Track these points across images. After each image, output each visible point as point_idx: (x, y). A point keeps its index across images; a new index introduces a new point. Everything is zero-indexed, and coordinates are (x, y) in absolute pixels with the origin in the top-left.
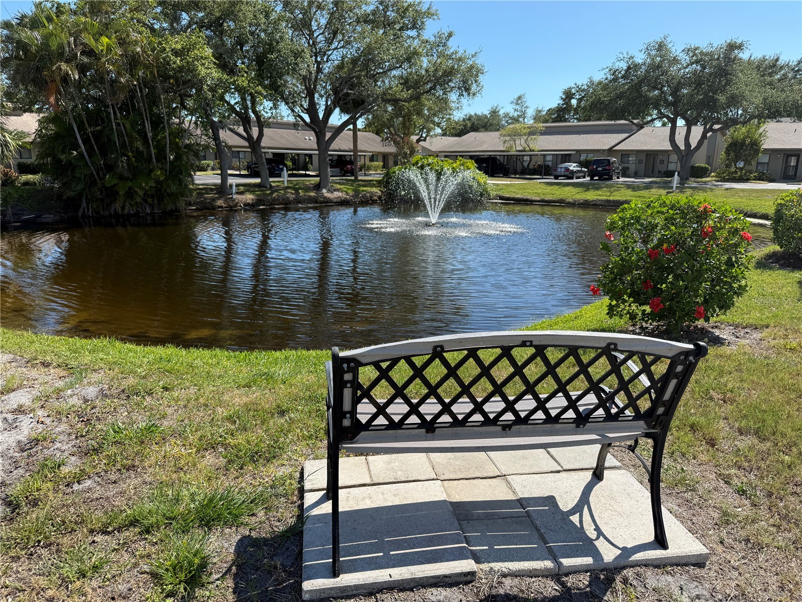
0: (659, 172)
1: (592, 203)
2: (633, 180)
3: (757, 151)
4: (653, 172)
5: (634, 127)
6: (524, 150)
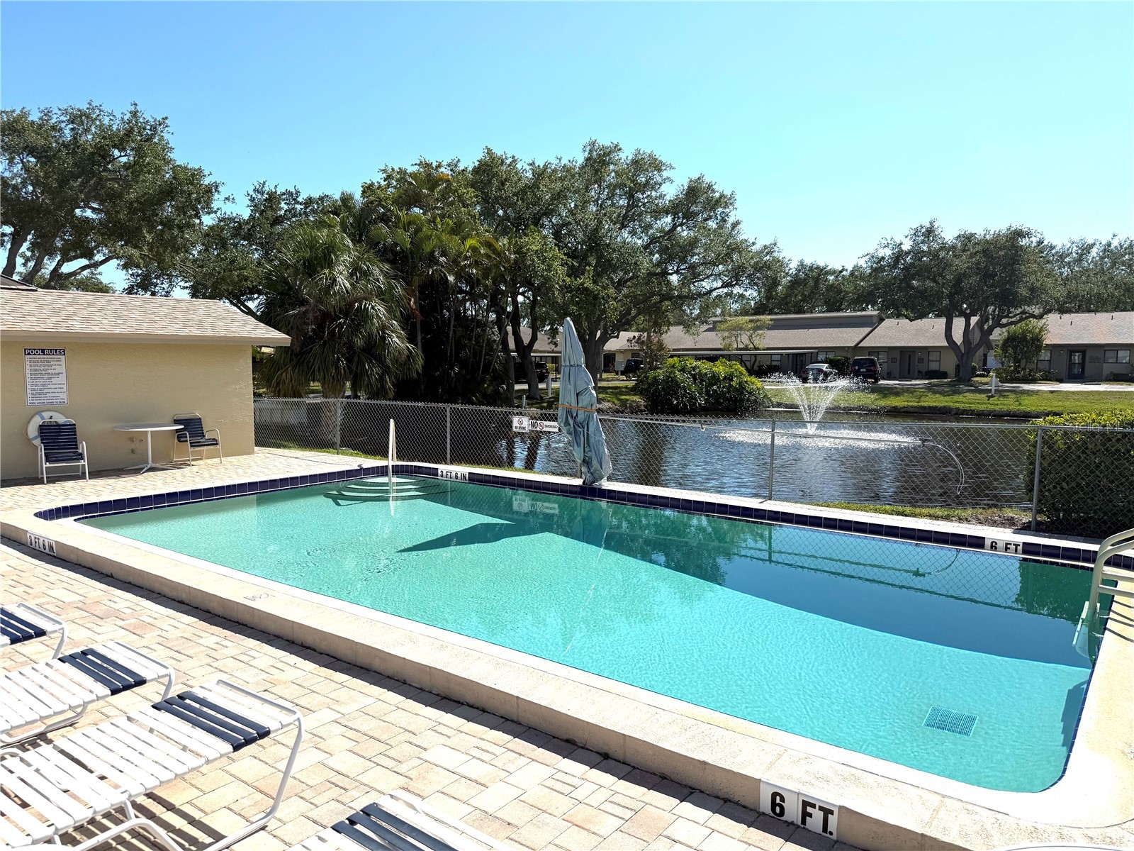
0: (919, 372)
1: (904, 410)
2: (897, 382)
3: (1039, 348)
4: (909, 373)
5: (875, 320)
6: (746, 348)
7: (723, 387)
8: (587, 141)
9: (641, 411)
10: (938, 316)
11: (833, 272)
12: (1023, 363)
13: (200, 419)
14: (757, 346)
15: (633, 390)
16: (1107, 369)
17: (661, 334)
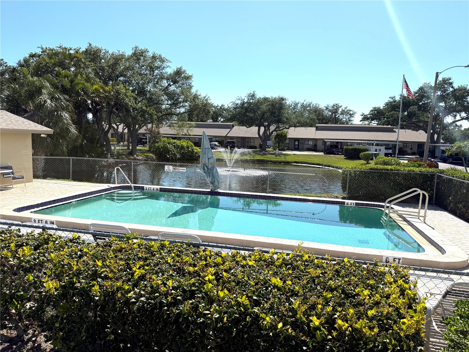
0: (247, 146)
5: (231, 126)
6: (186, 135)
7: (186, 151)
8: (134, 46)
9: (155, 160)
10: (255, 126)
11: (214, 107)
12: (281, 144)
13: (11, 167)
14: (190, 134)
15: (149, 151)
16: (306, 147)
17: (159, 128)
